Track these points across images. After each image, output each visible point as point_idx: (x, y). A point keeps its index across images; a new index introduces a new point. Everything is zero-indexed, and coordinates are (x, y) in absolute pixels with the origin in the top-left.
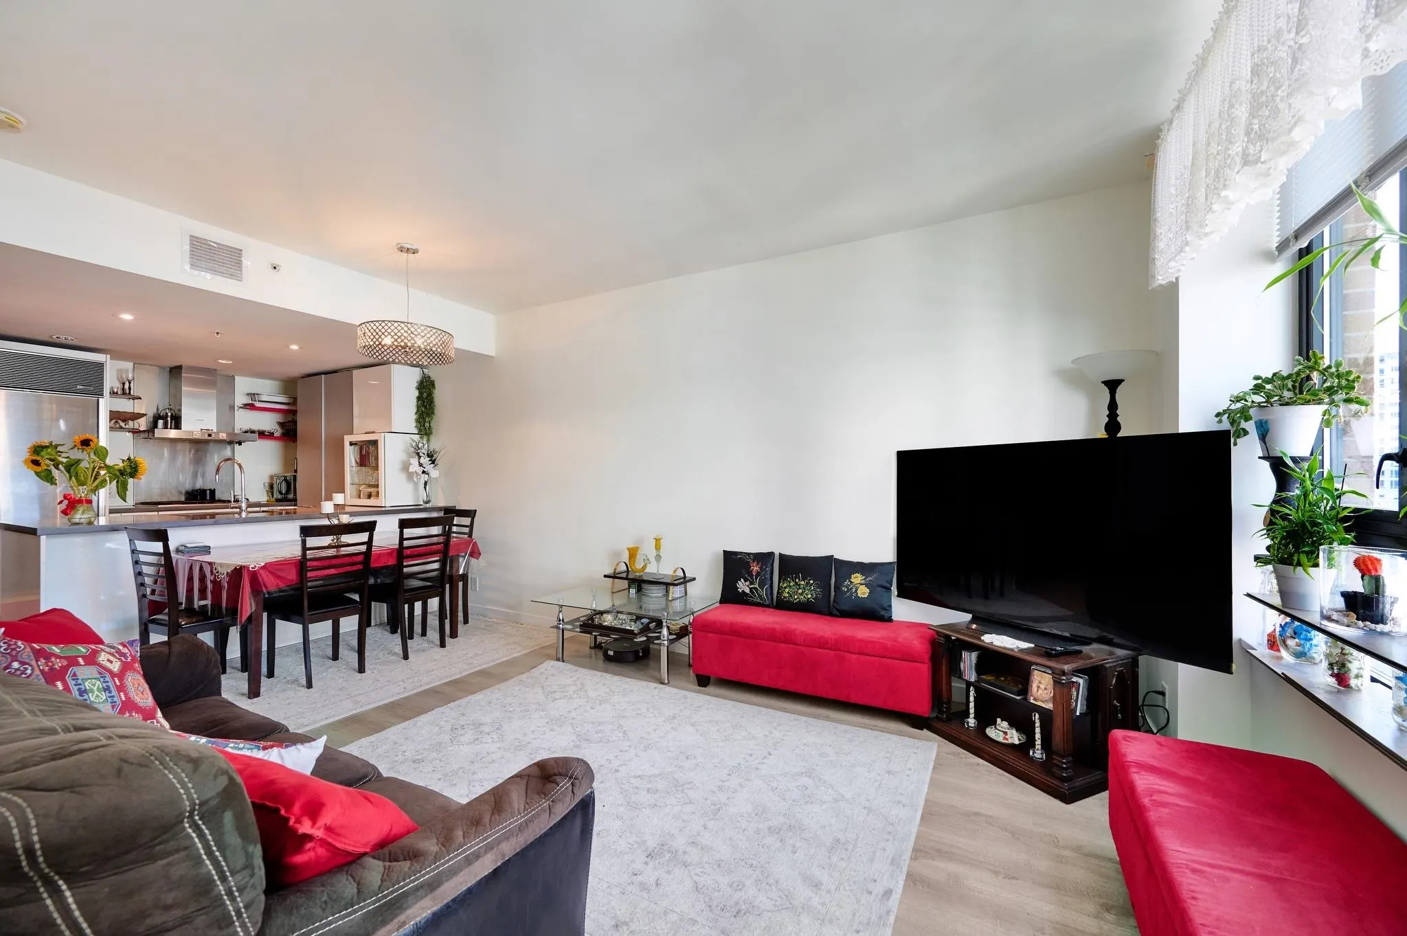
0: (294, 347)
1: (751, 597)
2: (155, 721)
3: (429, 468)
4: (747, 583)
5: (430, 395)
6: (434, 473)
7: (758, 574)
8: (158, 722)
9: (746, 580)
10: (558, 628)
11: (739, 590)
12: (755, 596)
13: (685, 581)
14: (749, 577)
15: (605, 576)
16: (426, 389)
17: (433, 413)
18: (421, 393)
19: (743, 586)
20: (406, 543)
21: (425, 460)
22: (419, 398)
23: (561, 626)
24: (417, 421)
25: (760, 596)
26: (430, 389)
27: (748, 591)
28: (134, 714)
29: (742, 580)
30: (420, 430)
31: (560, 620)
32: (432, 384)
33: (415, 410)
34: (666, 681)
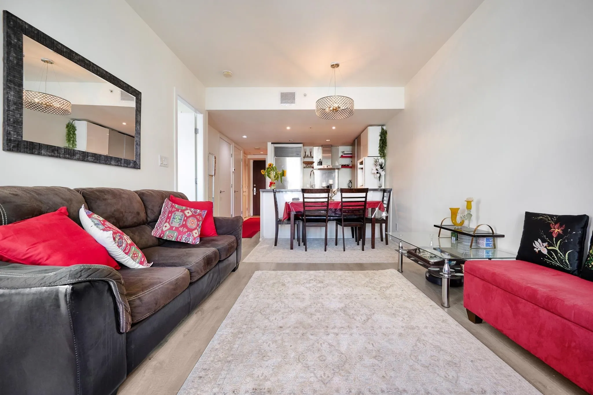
0: (334, 128)
1: (548, 258)
2: (191, 233)
3: (380, 171)
4: (545, 244)
5: (385, 138)
6: (383, 173)
7: (559, 236)
8: (192, 233)
9: (543, 241)
10: (398, 251)
11: (535, 249)
12: (554, 259)
13: (493, 236)
14: (548, 239)
15: (435, 226)
16: (383, 135)
17: (386, 146)
18: (381, 137)
19: (540, 246)
20: (344, 200)
21: (378, 167)
22: (380, 140)
23: (401, 250)
24: (380, 151)
25: (561, 261)
26: (385, 135)
27: (545, 252)
28: (185, 229)
29: (539, 240)
30: (381, 154)
31: (400, 247)
32: (386, 132)
33: (379, 146)
34: (446, 305)
